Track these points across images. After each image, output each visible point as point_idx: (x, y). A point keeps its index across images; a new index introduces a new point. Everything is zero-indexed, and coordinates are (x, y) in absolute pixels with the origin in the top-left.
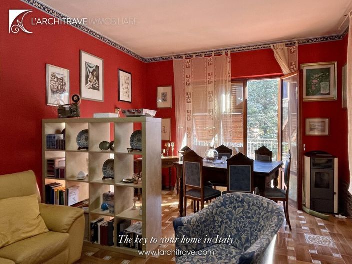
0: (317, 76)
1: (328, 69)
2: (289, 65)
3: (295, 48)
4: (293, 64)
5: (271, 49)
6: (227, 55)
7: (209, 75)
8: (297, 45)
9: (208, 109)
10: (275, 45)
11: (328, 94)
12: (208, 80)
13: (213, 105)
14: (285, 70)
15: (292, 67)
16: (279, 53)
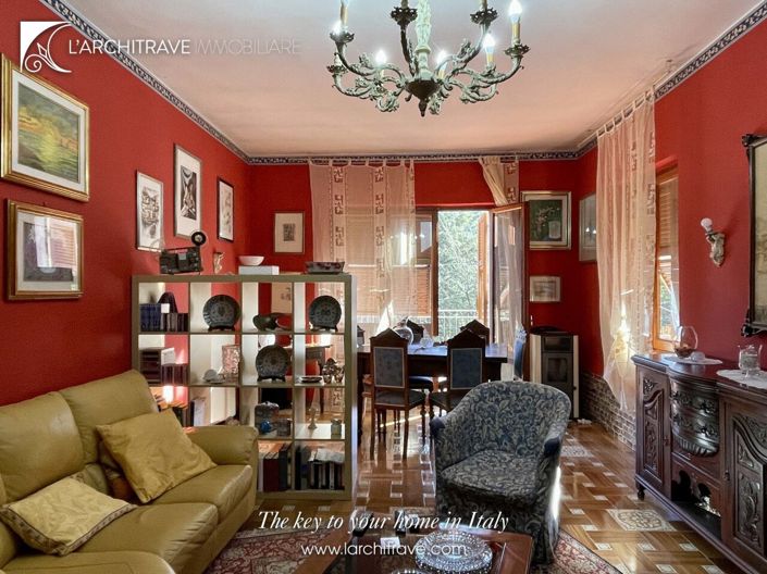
0: (544, 211)
1: (560, 203)
2: (506, 191)
3: (514, 167)
4: (512, 190)
5: (478, 163)
6: (408, 165)
7: (377, 199)
8: (517, 162)
9: (376, 257)
10: (485, 157)
11: (560, 239)
12: (375, 206)
13: (385, 251)
14: (499, 199)
15: (509, 195)
16: (491, 171)
